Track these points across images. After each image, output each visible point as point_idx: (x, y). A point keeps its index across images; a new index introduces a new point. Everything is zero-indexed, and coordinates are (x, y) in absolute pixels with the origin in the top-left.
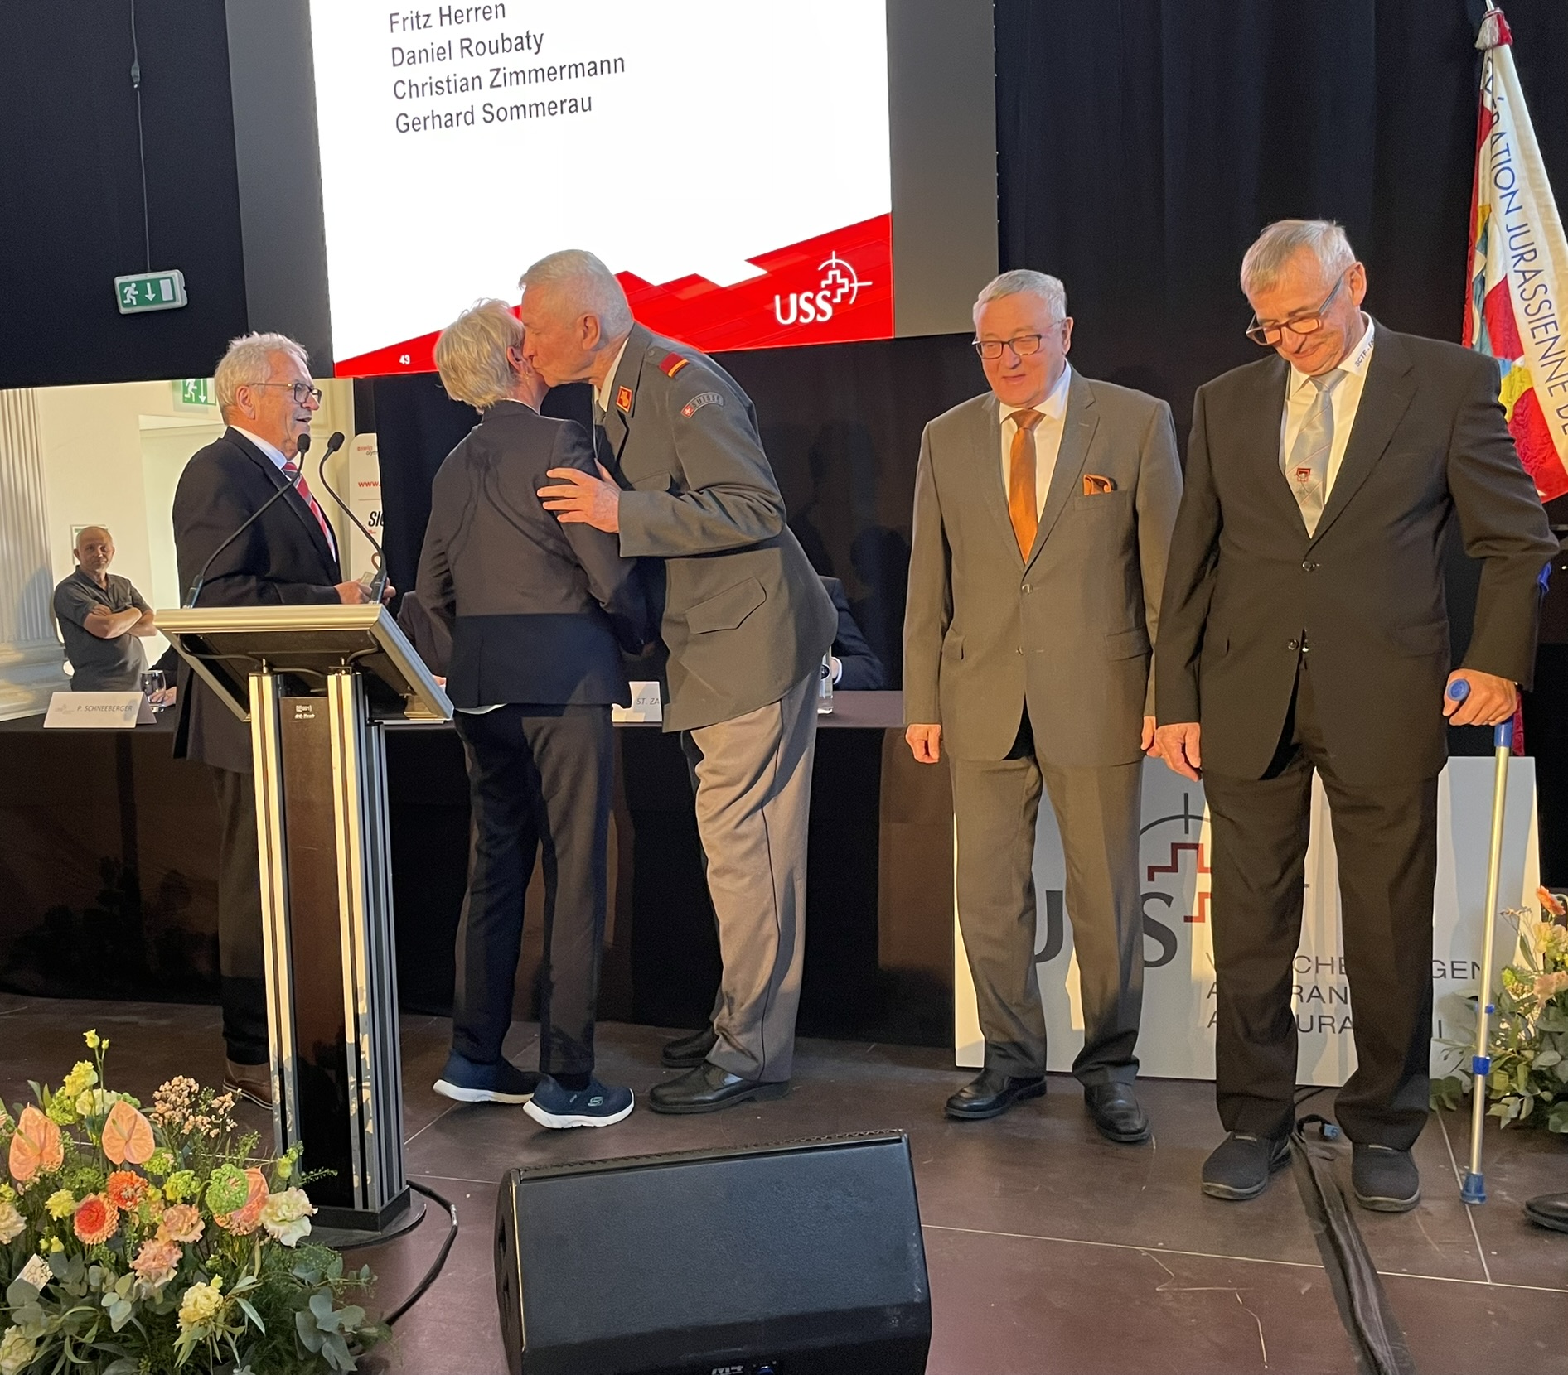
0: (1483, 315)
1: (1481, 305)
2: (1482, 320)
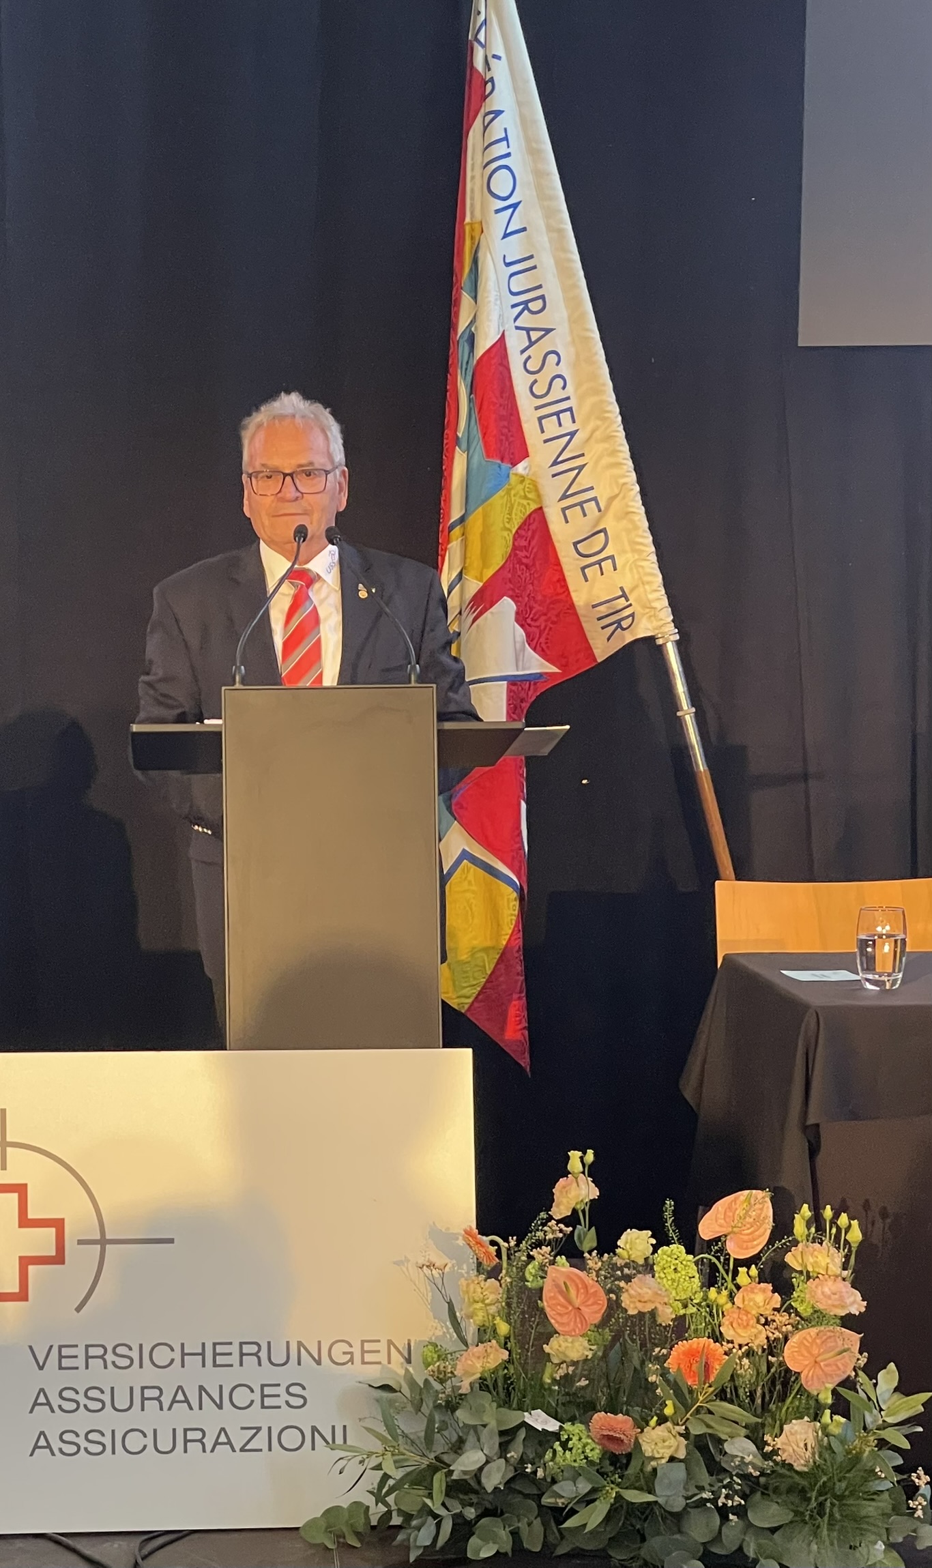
0: (471, 393)
1: (469, 378)
2: (470, 400)
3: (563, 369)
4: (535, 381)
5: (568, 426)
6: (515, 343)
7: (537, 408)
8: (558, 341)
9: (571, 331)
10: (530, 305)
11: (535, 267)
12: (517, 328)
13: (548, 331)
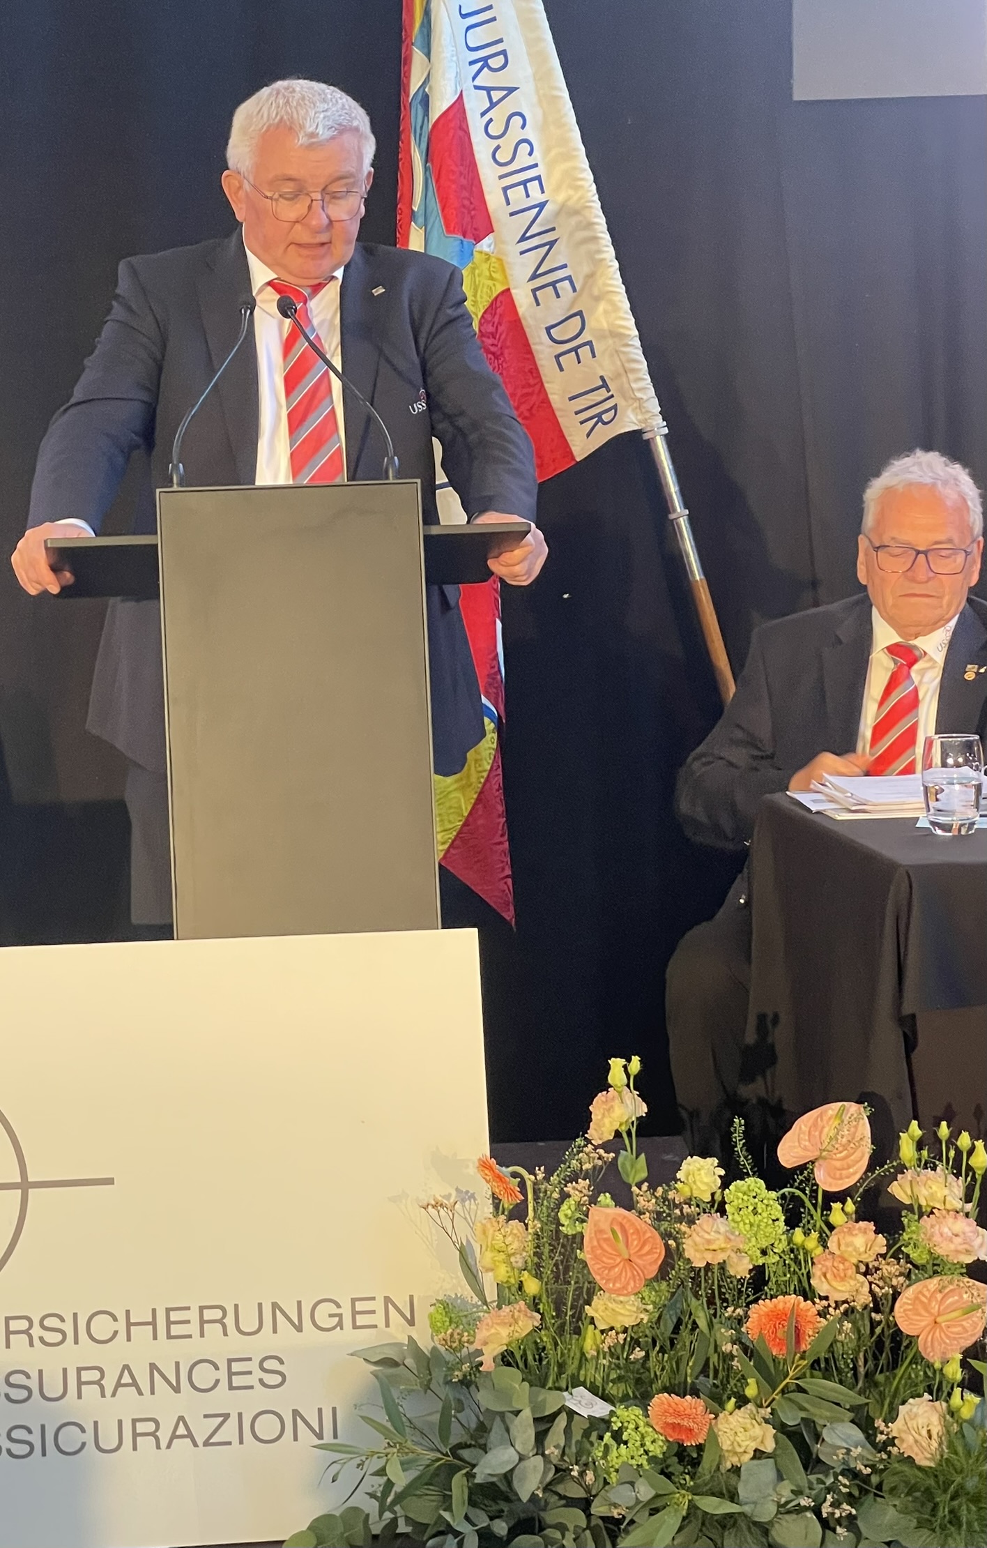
0: (426, 162)
1: (424, 146)
2: (426, 169)
3: (529, 133)
4: (498, 147)
5: (536, 196)
6: (475, 104)
7: (501, 177)
8: (523, 101)
9: (537, 91)
10: (490, 61)
11: (494, 19)
12: (477, 88)
13: (511, 90)
